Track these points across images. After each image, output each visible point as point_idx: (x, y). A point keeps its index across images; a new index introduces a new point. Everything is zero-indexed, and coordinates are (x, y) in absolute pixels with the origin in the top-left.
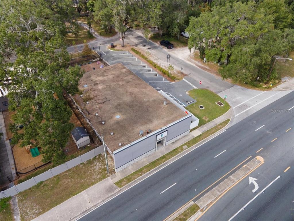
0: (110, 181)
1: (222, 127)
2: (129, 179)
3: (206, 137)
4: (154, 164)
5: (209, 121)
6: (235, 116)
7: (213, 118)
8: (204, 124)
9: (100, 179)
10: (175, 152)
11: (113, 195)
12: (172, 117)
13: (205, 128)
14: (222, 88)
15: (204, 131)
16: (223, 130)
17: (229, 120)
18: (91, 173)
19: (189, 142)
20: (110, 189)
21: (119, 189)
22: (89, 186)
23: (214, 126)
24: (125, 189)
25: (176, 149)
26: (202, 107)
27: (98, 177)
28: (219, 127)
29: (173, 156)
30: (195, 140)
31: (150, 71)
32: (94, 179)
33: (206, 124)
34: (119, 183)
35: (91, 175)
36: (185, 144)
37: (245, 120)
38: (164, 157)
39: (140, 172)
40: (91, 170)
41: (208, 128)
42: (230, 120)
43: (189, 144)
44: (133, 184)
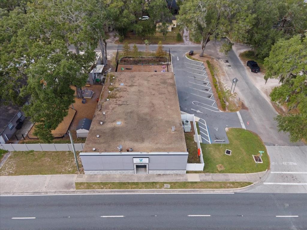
0: (75, 178)
1: (232, 188)
2: (89, 186)
3: (200, 188)
4: (122, 185)
5: (220, 172)
6: (265, 183)
7: (231, 170)
8: (213, 173)
9: (69, 172)
10: (153, 185)
11: (66, 192)
12: (167, 146)
13: (209, 177)
14: (280, 142)
15: (205, 179)
16: (231, 191)
17: (250, 183)
18: (68, 163)
19: (175, 183)
20: (68, 186)
21: (75, 190)
22: (57, 173)
23: (223, 180)
24: (79, 193)
25: (156, 183)
26: (228, 152)
27: (69, 170)
28: (229, 185)
29: (146, 187)
30: (185, 185)
31: (207, 90)
32: (65, 170)
33: (215, 173)
34: (79, 185)
35: (66, 165)
36: (170, 183)
37: (274, 194)
38: (137, 184)
39: (103, 185)
40: (69, 161)
41: (213, 180)
42: (252, 185)
43: (174, 185)
44: (89, 193)
